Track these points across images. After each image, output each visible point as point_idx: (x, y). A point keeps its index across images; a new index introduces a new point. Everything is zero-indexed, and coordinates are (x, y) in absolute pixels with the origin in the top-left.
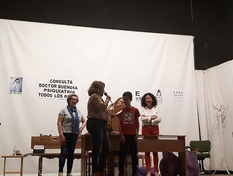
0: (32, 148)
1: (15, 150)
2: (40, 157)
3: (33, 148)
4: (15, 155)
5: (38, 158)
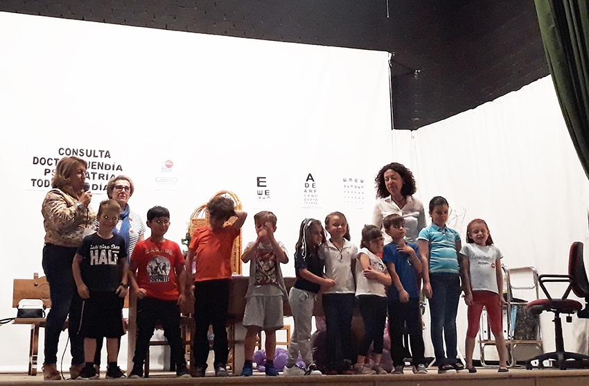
0: (15, 305)
2: (32, 327)
3: (17, 307)
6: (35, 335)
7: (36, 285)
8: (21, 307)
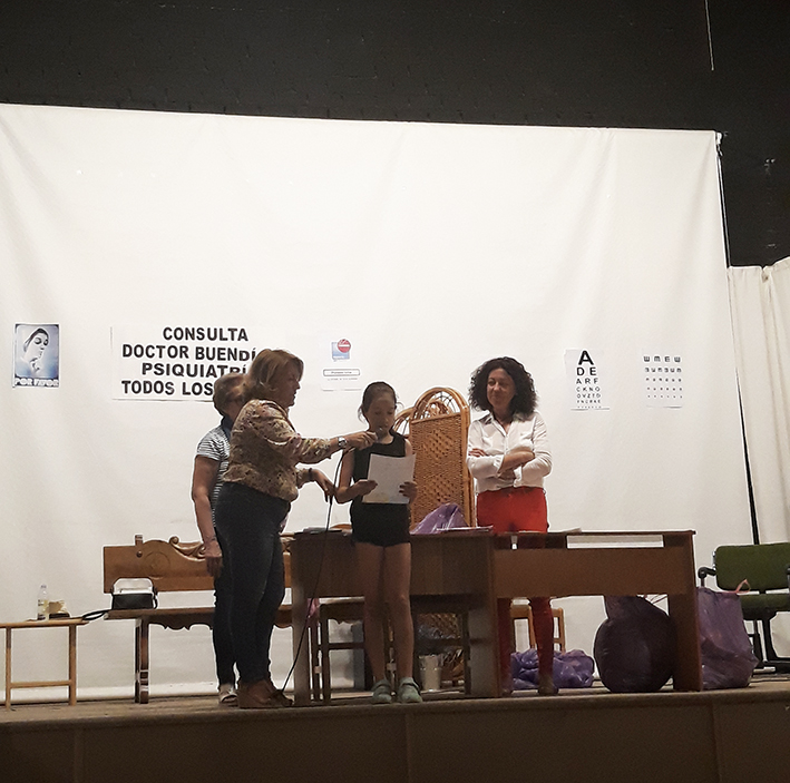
0: (108, 589)
1: (46, 601)
2: (137, 623)
3: (112, 591)
4: (47, 620)
5: (130, 625)
6: (142, 635)
7: (139, 555)
8: (116, 592)
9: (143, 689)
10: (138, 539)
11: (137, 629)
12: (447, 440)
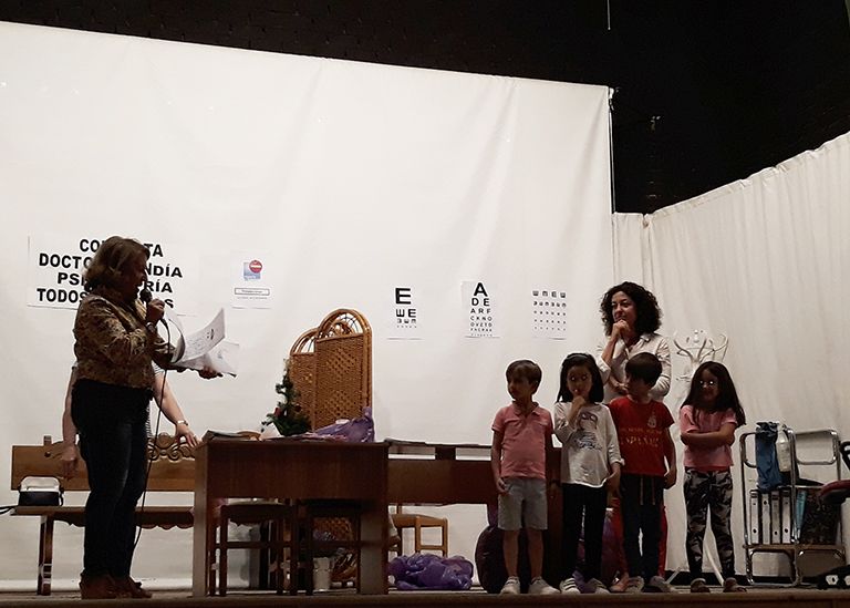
0: (16, 486)
2: (43, 519)
3: (19, 488)
5: (35, 522)
6: (47, 532)
7: (47, 456)
8: (24, 489)
9: (45, 582)
10: (47, 440)
11: (42, 526)
12: (349, 358)
